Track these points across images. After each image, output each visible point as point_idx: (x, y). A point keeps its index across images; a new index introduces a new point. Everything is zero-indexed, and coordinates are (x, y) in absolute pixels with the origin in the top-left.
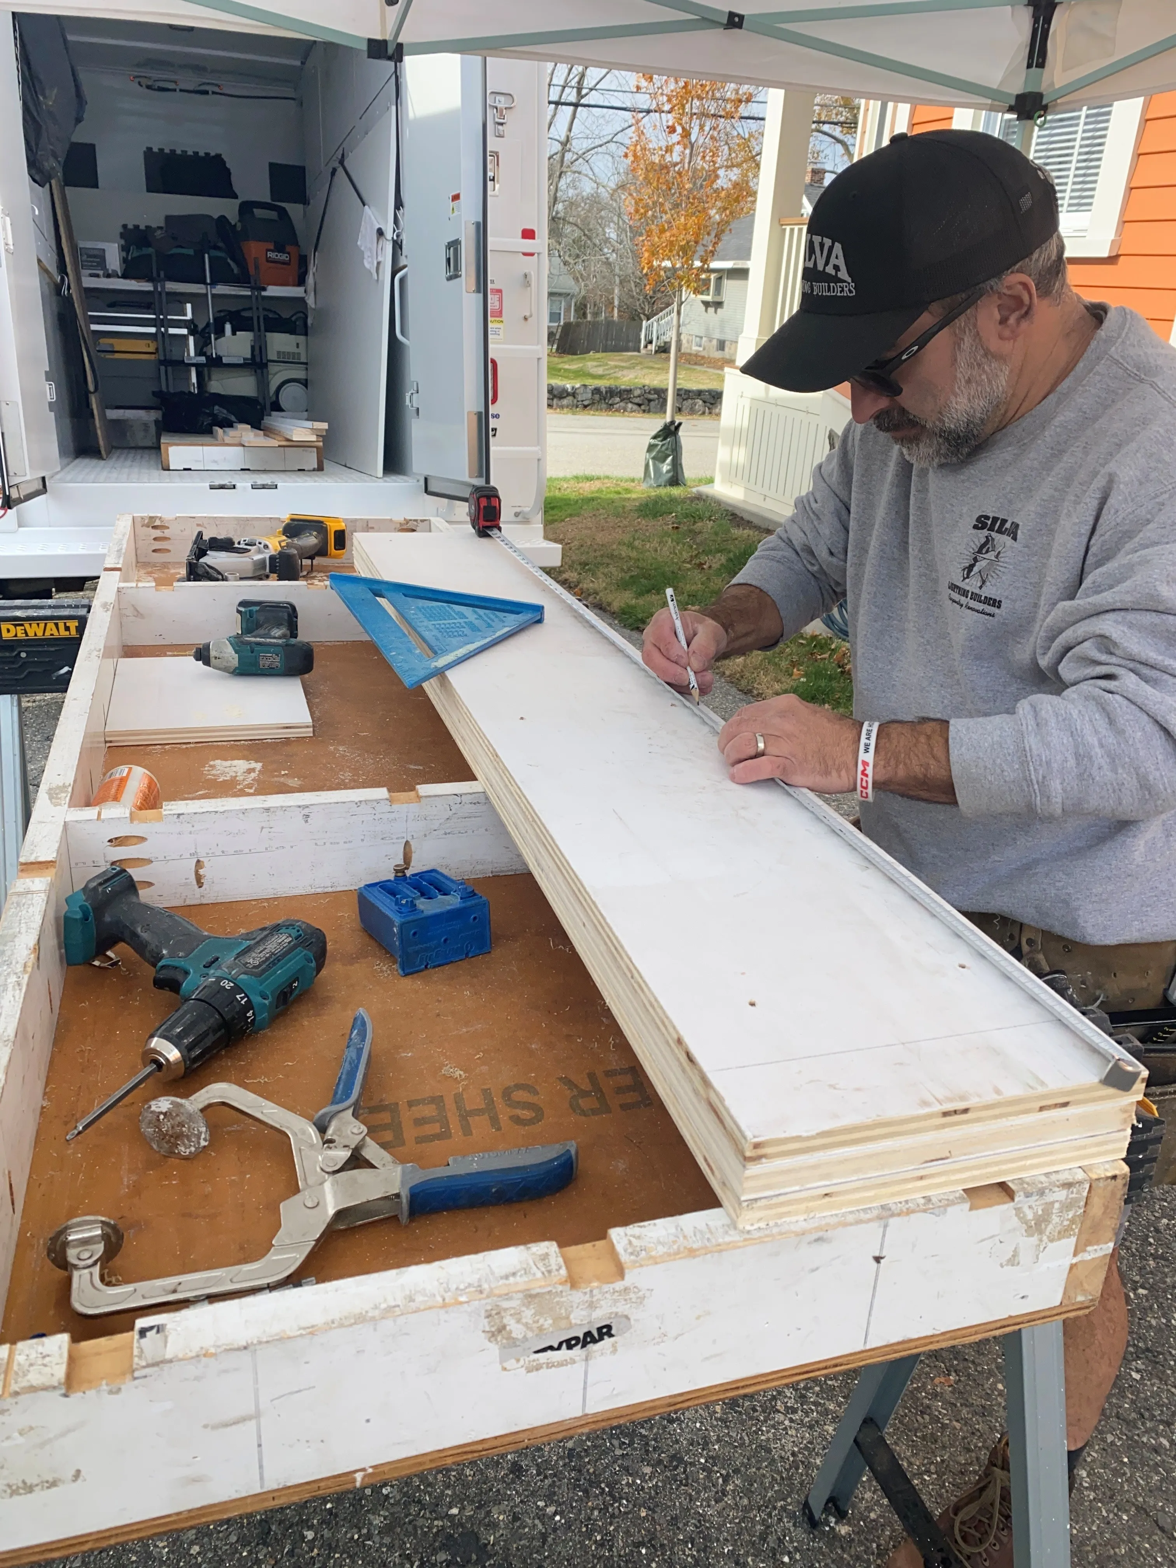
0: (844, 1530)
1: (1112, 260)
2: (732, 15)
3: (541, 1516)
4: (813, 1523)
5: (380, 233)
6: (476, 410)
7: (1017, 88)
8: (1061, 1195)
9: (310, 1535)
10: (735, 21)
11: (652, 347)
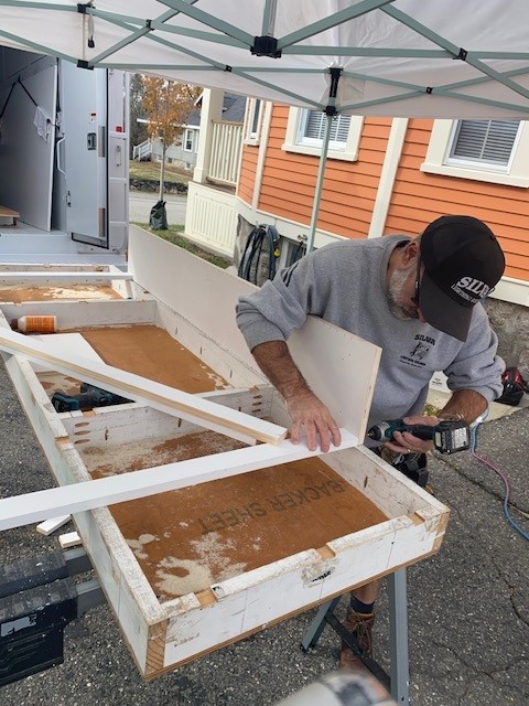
0: (315, 652)
1: (355, 163)
2: (228, 67)
3: (208, 665)
4: (304, 651)
5: (49, 121)
6: (102, 207)
7: (326, 103)
8: (435, 519)
9: (121, 690)
10: (228, 69)
11: (139, 158)
